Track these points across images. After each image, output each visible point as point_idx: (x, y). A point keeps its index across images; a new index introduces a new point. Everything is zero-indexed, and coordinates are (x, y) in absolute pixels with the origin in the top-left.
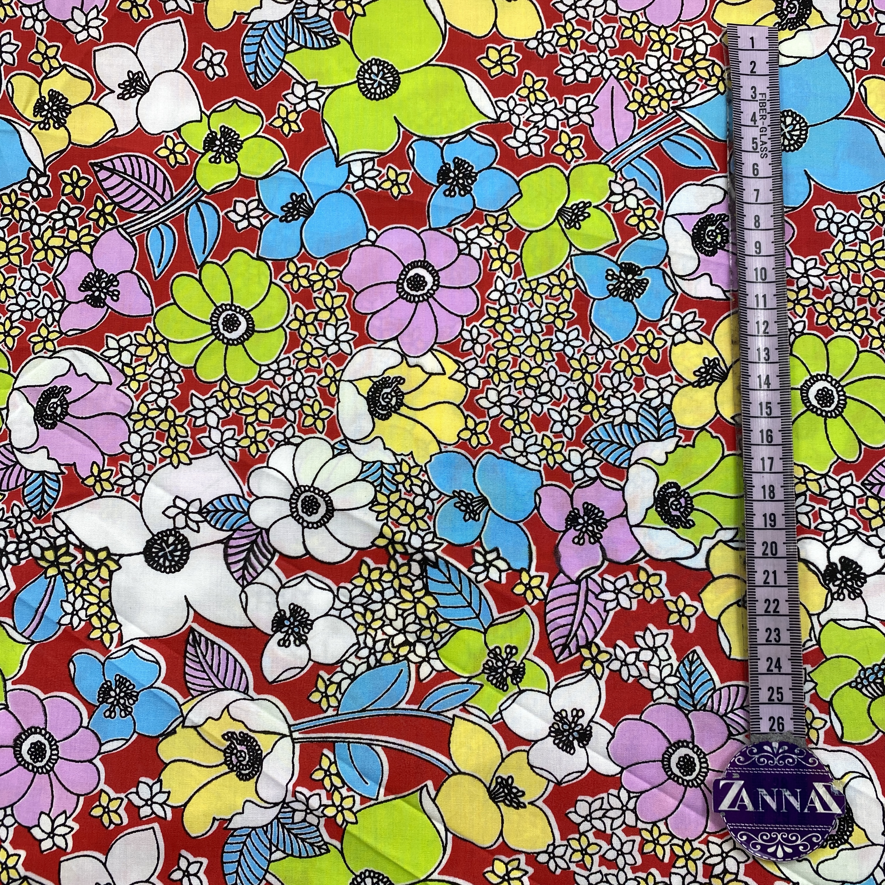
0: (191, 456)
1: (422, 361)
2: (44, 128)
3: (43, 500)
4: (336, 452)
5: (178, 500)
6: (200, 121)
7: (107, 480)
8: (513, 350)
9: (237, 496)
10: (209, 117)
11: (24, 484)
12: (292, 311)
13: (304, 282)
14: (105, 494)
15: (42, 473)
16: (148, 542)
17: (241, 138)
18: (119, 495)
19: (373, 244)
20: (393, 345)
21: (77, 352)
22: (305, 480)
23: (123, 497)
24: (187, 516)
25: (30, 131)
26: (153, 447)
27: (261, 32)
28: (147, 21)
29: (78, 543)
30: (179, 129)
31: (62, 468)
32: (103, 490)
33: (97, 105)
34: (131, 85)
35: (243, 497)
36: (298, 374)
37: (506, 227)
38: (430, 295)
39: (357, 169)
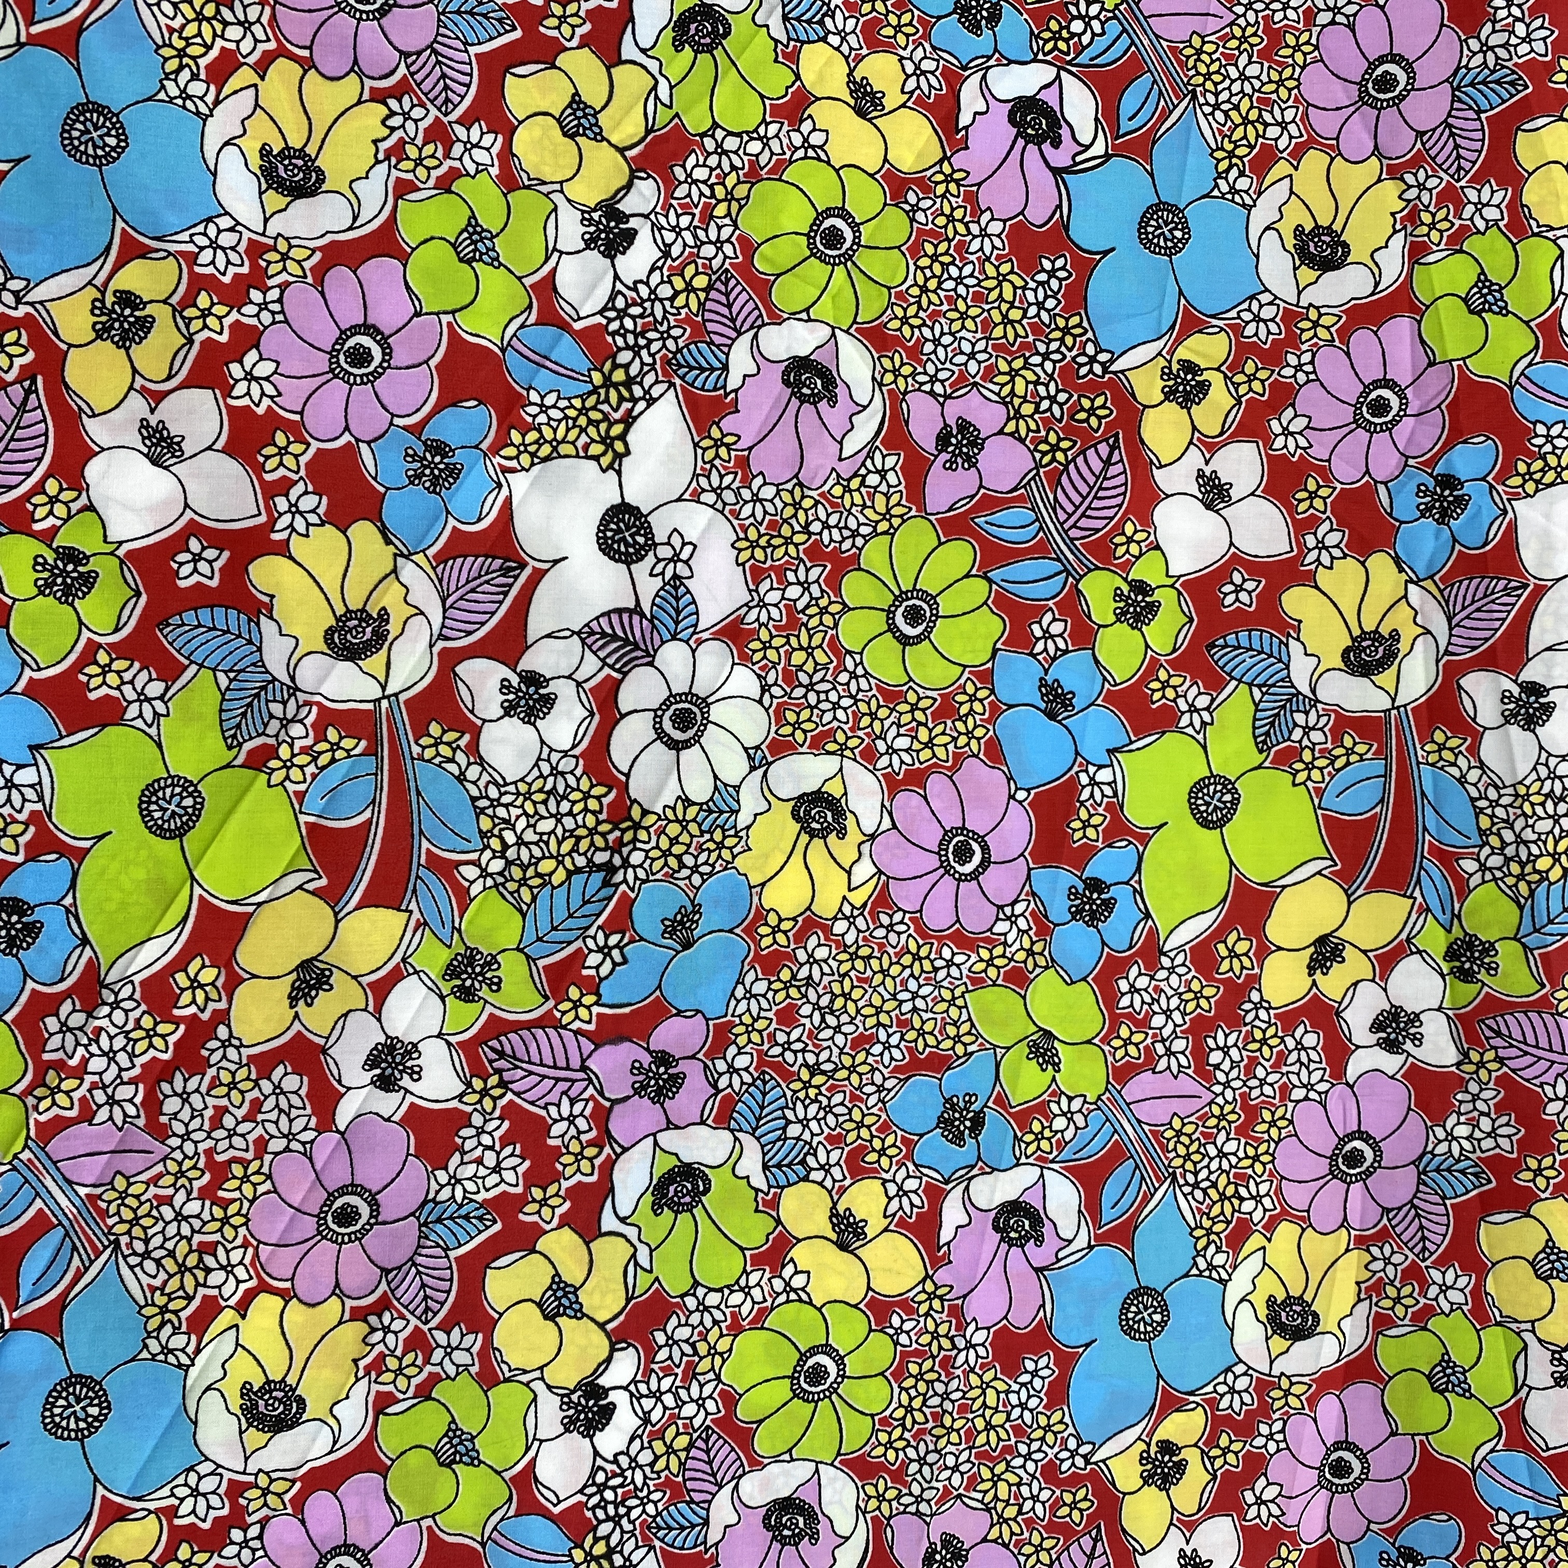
0: (747, 565)
1: (866, 860)
2: (1163, 373)
3: (691, 368)
4: (752, 752)
5: (690, 548)
6: (1167, 576)
7: (717, 455)
8: (878, 978)
9: (696, 625)
10: (1172, 586)
11: (712, 343)
12: (929, 693)
13: (964, 710)
14: (700, 451)
15: (725, 367)
16: (638, 508)
17: (1144, 628)
18: (698, 471)
19: (1012, 797)
20: (886, 823)
21: (880, 415)
22: (717, 712)
23: (695, 476)
24: (671, 560)
25: (1160, 354)
26: (759, 515)
27: (1276, 654)
28: (1292, 510)
29: (635, 413)
30: (1158, 547)
31: (733, 395)
32: (705, 450)
33: (1191, 443)
34: (1214, 486)
35: (694, 633)
36: (852, 701)
37: (1030, 966)
38: (948, 870)
39: (1104, 776)
